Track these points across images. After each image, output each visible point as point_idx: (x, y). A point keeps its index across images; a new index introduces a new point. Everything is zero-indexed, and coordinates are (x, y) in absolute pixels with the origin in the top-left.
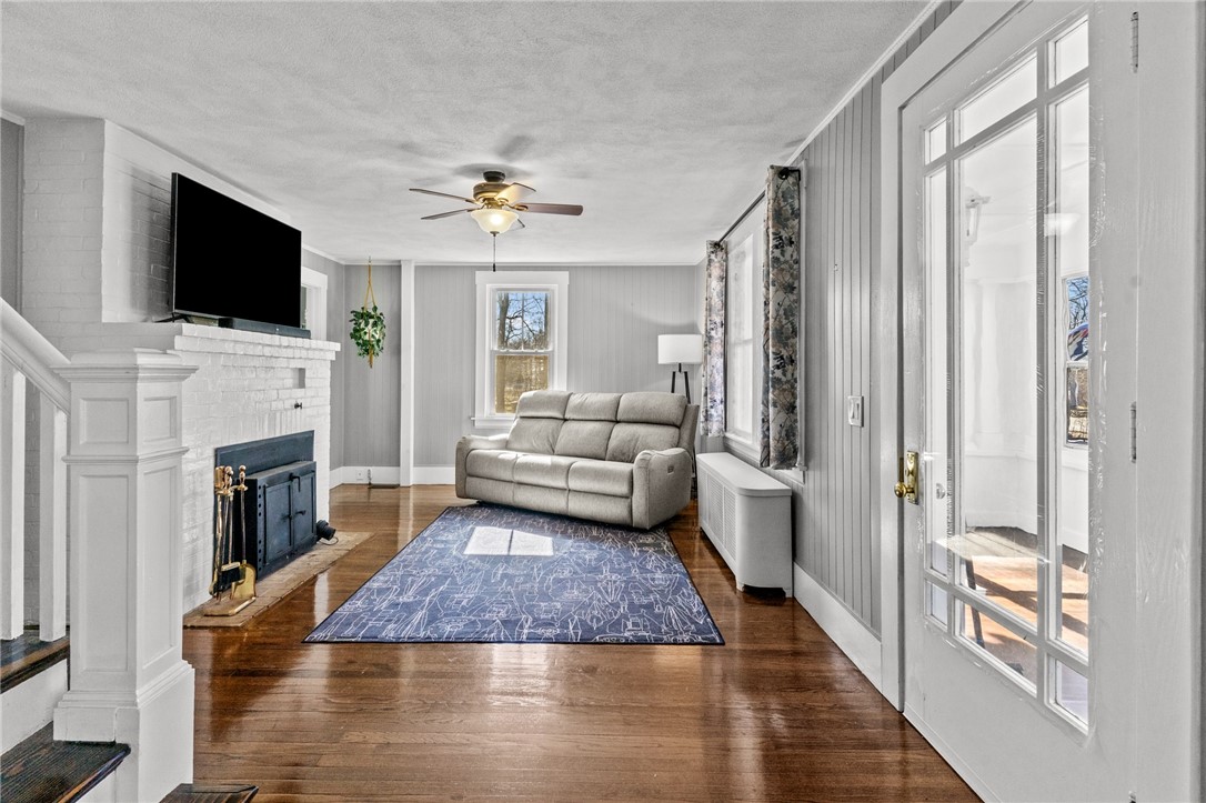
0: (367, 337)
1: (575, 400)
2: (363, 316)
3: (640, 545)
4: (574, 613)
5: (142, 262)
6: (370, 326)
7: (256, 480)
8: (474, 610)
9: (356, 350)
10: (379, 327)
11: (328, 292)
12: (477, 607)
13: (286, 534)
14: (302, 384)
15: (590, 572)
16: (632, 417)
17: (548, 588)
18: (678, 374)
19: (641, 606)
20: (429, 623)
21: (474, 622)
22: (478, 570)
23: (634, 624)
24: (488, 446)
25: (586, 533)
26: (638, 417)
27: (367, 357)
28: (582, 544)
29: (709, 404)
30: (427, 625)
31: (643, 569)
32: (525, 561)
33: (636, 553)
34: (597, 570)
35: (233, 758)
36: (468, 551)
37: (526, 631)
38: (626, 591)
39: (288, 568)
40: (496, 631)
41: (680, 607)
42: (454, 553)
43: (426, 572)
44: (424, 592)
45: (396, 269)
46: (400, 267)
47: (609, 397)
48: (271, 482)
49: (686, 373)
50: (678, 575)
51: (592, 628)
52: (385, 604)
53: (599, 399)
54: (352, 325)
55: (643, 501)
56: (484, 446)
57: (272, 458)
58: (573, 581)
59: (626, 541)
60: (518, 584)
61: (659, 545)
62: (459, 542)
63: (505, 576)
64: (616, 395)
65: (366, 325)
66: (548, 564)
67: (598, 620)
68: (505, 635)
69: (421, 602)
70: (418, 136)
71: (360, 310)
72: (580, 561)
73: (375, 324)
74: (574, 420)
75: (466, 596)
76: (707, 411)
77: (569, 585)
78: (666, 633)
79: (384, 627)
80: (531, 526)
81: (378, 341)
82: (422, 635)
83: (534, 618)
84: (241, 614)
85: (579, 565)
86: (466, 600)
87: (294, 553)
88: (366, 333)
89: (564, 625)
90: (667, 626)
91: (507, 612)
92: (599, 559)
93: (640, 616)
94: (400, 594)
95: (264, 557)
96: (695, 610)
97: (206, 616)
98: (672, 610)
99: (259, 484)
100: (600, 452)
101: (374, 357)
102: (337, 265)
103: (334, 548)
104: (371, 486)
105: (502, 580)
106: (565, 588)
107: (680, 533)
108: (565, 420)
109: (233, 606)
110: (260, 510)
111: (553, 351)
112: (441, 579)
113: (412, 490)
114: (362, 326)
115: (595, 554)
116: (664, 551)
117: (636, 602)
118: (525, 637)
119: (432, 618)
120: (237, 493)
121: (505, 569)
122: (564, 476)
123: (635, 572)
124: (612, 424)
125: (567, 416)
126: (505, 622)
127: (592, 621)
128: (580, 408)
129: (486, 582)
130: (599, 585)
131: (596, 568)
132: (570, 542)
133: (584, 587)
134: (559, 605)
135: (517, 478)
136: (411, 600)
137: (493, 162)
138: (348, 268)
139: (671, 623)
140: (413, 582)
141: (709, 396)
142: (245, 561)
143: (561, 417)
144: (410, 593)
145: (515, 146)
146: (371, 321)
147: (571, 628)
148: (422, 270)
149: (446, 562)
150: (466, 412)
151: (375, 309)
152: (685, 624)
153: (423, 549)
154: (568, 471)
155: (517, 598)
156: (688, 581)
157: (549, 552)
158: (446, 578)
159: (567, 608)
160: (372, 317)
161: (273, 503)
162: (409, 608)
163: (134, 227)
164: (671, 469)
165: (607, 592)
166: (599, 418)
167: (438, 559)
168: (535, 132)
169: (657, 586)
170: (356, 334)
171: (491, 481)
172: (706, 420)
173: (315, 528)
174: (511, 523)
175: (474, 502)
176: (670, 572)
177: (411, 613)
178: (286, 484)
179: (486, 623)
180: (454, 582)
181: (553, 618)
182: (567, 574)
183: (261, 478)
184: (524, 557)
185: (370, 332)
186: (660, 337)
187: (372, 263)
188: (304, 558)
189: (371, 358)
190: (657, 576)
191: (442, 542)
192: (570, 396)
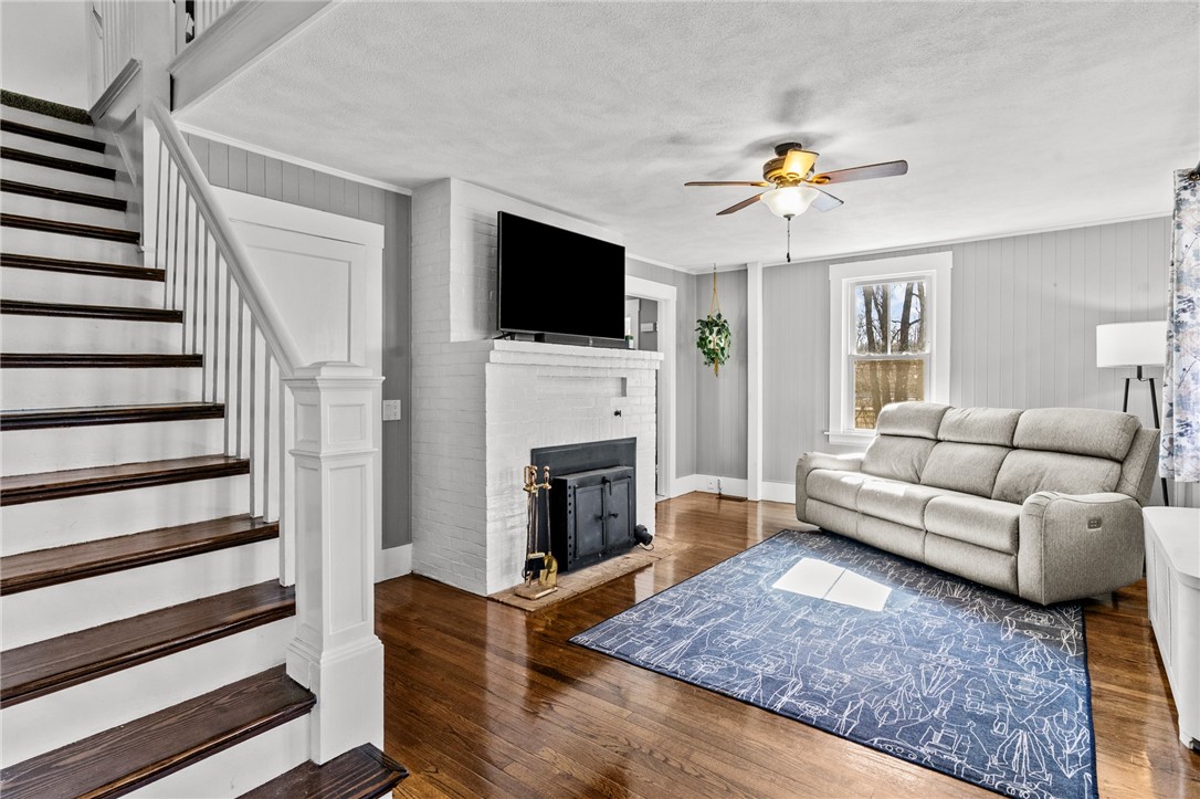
0: (711, 346)
1: (950, 417)
2: (708, 324)
3: (1021, 626)
4: (863, 695)
5: (483, 290)
6: (714, 335)
7: (566, 481)
8: (740, 655)
9: (704, 358)
10: (724, 335)
11: (678, 303)
12: (749, 651)
13: (599, 534)
14: (624, 394)
15: (917, 646)
16: (1037, 442)
17: (846, 652)
18: (1134, 382)
19: (972, 716)
20: (688, 655)
21: (731, 670)
22: (775, 608)
23: (946, 740)
24: (836, 466)
25: (944, 591)
26: (1047, 443)
27: (713, 366)
28: (929, 605)
29: (1176, 430)
30: (683, 657)
31: (1006, 660)
32: (837, 611)
33: (1009, 635)
34: (932, 645)
35: (454, 733)
36: (777, 585)
37: (785, 699)
38: (960, 688)
39: (600, 566)
40: (750, 687)
41: (1042, 738)
42: (761, 582)
43: (719, 598)
44: (701, 620)
45: (742, 273)
46: (746, 270)
47: (1002, 413)
48: (582, 484)
49: (1152, 380)
50: (1066, 687)
51: (876, 723)
52: (656, 623)
53: (990, 415)
54: (699, 333)
55: (1035, 563)
56: (828, 465)
57: (589, 462)
58: (887, 650)
59: (1001, 614)
60: (811, 637)
61: (1056, 633)
62: (773, 572)
63: (802, 623)
64: (1014, 411)
65: (711, 334)
66: (867, 622)
67: (892, 714)
68: (758, 696)
69: (692, 629)
70: (680, 123)
71: (705, 319)
72: (912, 627)
73: (719, 332)
74: (949, 441)
75: (740, 636)
76: (1171, 440)
77: (877, 655)
78: (993, 770)
79: (643, 646)
80: (872, 568)
81: (723, 349)
82: (670, 667)
83: (805, 686)
84: (540, 601)
85: (907, 631)
86: (739, 641)
87: (607, 552)
88: (710, 342)
89: (839, 709)
90: (1000, 760)
91: (777, 669)
92: (942, 631)
93: (961, 731)
94: (678, 616)
95: (575, 553)
96: (1068, 751)
97: (517, 595)
98: (1023, 739)
99: (568, 485)
100: (984, 486)
101: (719, 366)
102: (688, 276)
103: (649, 554)
104: (721, 497)
105: (796, 626)
106: (870, 658)
107: (1108, 622)
108: (939, 441)
109: (537, 592)
110: (570, 508)
111: (930, 354)
112: (728, 609)
113: (760, 506)
114: (707, 334)
115: (940, 622)
116: (1060, 643)
117: (967, 707)
118: (779, 706)
119: (692, 652)
120: (542, 490)
121: (807, 615)
122: (919, 512)
123: (991, 665)
124: (1004, 451)
125: (940, 436)
126: (766, 680)
127: (881, 715)
128: (959, 426)
129: (775, 625)
130: (922, 666)
131: (929, 642)
132: (914, 599)
133: (898, 663)
134: (847, 678)
135: (861, 507)
136: (684, 625)
137: (779, 132)
138: (699, 277)
139: (1010, 758)
140: (698, 605)
141: (1175, 417)
142: (550, 553)
143: (933, 436)
144: (687, 618)
145: (791, 103)
146: (716, 329)
147: (847, 713)
148: (769, 271)
149: (744, 592)
150: (820, 426)
151: (719, 316)
152: (1036, 766)
153: (730, 572)
154: (924, 505)
155: (800, 654)
156: (1081, 701)
157: (877, 605)
158: (734, 609)
159: (856, 685)
160: (717, 325)
161: (583, 504)
162: (677, 633)
163: (475, 262)
164: (1095, 523)
165: (928, 680)
166: (985, 441)
167: (739, 585)
168: (806, 80)
169: (1018, 693)
170: (702, 342)
171: (833, 507)
172: (1171, 454)
173: (632, 532)
174: (848, 560)
175: (817, 528)
176: (1053, 677)
177: (674, 639)
178: (599, 487)
179: (745, 674)
180: (739, 617)
181: (830, 692)
182: (884, 639)
183: (572, 480)
184: (839, 605)
185: (713, 339)
186: (1099, 328)
187: (718, 271)
188: (619, 559)
189: (716, 366)
190: (1026, 678)
191: (755, 567)
192: (945, 410)
